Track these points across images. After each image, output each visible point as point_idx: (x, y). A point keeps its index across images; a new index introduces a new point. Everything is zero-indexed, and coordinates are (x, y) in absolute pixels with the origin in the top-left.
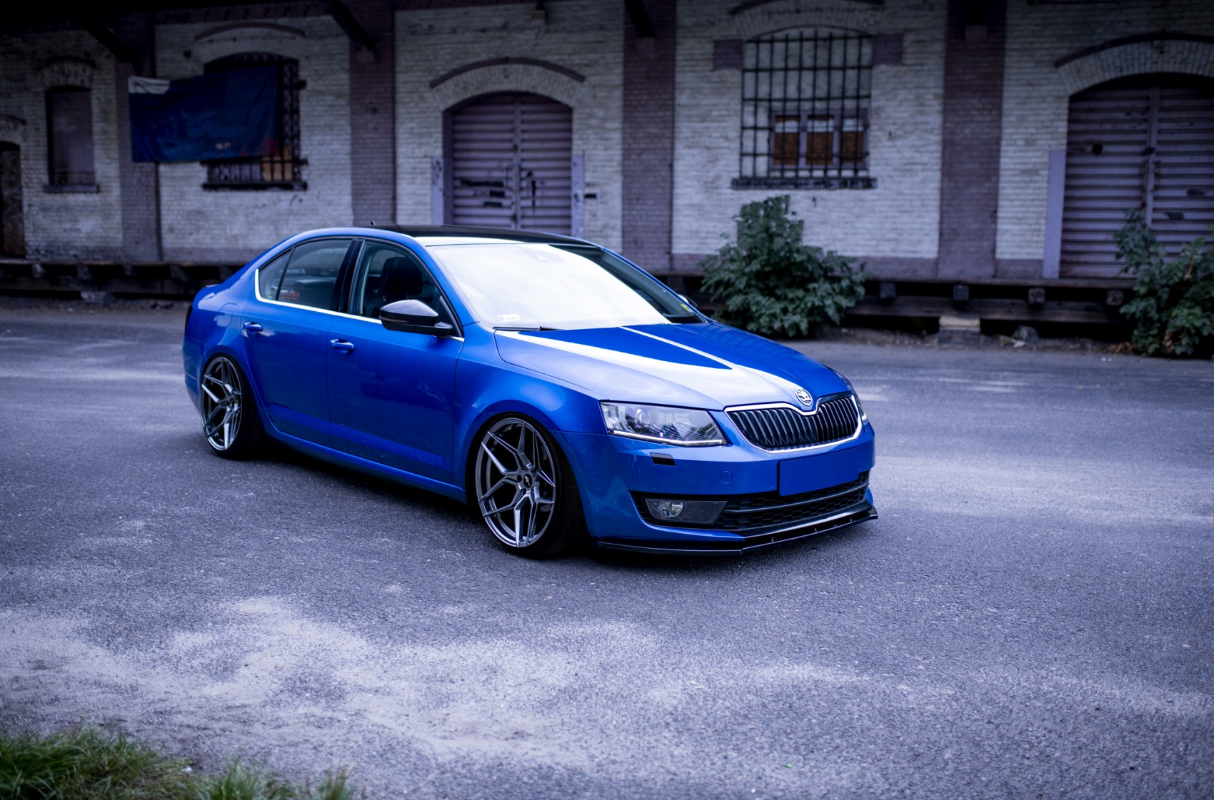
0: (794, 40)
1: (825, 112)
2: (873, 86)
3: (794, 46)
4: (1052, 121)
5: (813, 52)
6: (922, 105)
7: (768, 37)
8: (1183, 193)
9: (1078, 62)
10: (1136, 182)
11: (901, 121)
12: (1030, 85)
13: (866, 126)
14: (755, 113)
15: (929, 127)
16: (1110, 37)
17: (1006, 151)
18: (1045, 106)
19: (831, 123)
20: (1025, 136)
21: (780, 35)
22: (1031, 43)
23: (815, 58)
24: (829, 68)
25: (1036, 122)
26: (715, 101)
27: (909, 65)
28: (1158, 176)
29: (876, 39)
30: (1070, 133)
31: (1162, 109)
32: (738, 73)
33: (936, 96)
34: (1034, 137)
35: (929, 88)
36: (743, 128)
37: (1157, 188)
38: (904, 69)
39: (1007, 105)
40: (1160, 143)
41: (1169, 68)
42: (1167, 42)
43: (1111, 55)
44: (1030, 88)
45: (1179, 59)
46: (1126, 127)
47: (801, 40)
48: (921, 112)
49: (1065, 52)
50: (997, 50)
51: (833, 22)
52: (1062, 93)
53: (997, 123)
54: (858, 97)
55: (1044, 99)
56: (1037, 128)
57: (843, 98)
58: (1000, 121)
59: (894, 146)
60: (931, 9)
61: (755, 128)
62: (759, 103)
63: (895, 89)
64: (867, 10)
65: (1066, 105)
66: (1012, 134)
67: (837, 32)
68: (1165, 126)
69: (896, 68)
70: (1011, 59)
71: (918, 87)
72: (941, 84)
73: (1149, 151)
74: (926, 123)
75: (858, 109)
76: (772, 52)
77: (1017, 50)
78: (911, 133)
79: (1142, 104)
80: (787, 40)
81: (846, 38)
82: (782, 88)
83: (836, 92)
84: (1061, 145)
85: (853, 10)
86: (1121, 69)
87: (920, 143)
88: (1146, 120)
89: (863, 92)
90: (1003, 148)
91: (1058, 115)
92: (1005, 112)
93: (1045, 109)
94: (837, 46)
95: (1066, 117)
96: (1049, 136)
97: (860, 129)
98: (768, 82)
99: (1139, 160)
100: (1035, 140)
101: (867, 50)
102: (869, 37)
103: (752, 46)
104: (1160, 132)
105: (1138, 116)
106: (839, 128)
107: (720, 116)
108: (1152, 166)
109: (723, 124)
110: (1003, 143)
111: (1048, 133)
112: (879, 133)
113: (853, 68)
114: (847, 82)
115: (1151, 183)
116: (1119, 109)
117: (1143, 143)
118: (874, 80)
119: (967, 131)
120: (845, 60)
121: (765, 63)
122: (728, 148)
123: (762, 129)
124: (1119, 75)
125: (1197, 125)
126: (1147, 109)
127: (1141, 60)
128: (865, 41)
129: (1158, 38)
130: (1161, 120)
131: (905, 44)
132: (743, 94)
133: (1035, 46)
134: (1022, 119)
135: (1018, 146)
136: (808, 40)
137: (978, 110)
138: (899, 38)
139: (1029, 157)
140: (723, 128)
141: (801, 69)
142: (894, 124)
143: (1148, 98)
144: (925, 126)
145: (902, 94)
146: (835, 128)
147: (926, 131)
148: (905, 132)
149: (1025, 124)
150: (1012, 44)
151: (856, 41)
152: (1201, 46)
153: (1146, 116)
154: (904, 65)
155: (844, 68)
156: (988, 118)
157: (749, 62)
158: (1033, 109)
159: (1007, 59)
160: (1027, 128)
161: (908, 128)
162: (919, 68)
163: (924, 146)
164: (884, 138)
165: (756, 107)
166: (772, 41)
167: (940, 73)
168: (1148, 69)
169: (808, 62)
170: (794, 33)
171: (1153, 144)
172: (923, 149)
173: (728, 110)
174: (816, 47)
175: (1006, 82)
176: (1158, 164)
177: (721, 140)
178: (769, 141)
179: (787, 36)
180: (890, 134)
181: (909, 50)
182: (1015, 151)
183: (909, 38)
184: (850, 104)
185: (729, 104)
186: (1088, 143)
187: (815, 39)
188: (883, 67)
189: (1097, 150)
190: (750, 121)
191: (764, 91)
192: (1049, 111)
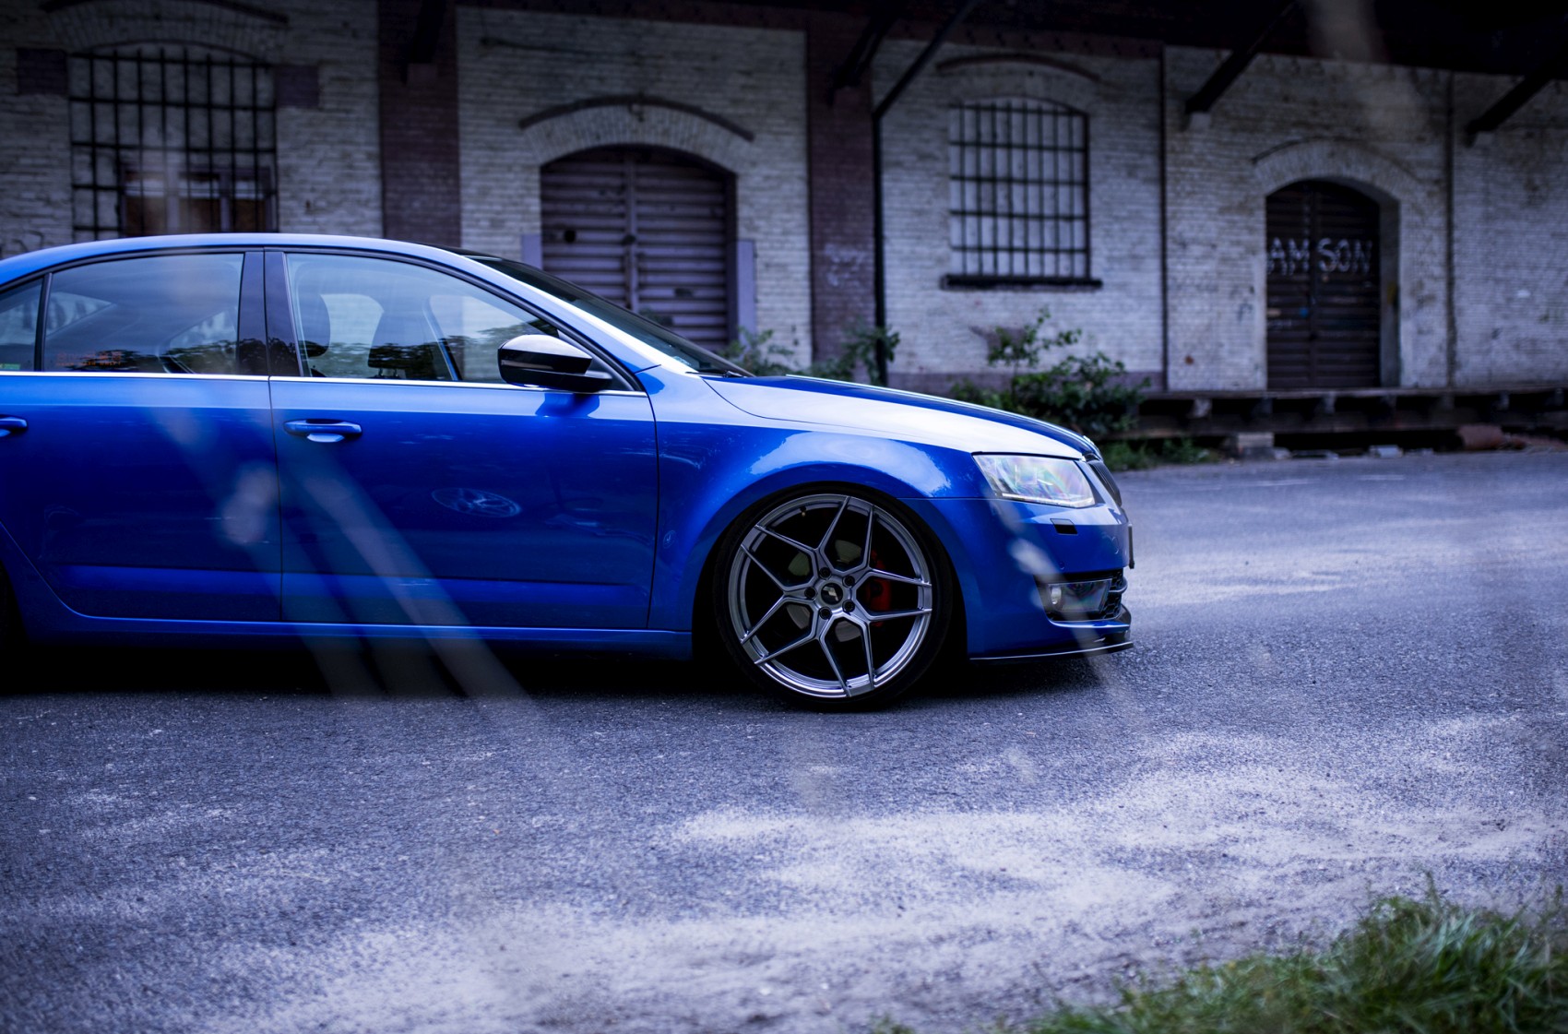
0: (150, 60)
1: (207, 170)
2: (279, 137)
3: (151, 69)
4: (522, 196)
5: (182, 80)
6: (350, 167)
7: (107, 51)
8: (669, 292)
9: (547, 123)
10: (617, 278)
11: (324, 187)
12: (491, 148)
13: (271, 193)
14: (93, 165)
15: (363, 197)
16: (582, 95)
17: (467, 235)
18: (511, 176)
19: (216, 185)
20: (489, 215)
21: (127, 50)
22: (489, 95)
23: (186, 89)
24: (209, 106)
25: (502, 196)
26: (24, 142)
27: (330, 111)
28: (641, 271)
29: (279, 71)
30: (544, 214)
31: (640, 189)
32: (62, 101)
33: (369, 156)
34: (501, 217)
35: (358, 144)
36: (76, 187)
37: (642, 286)
38: (323, 115)
39: (466, 173)
40: (640, 230)
41: (651, 139)
42: (646, 108)
43: (586, 117)
44: (492, 153)
45: (660, 129)
46: (601, 208)
47: (162, 60)
48: (350, 176)
49: (530, 110)
50: (447, 99)
51: (213, 40)
52: (531, 162)
53: (454, 195)
54: (255, 151)
55: (509, 168)
56: (504, 205)
57: (233, 150)
58: (458, 193)
59: (314, 223)
60: (355, 35)
61: (95, 187)
62: (99, 151)
63: (310, 142)
64: (263, 27)
65: (536, 177)
66: (473, 212)
67: (218, 55)
68: (644, 209)
69: (311, 114)
70: (466, 113)
71: (344, 142)
72: (375, 139)
73: (629, 240)
74: (358, 192)
75: (256, 167)
76: (116, 75)
77: (471, 102)
78: (338, 205)
79: (616, 182)
80: (139, 59)
81: (231, 65)
82: (135, 130)
83: (220, 142)
84: (534, 228)
85: (244, 26)
86: (598, 137)
87: (351, 220)
88: (622, 202)
89: (263, 144)
90: (465, 230)
91: (528, 189)
92: (463, 182)
93: (512, 181)
94: (220, 77)
95: (537, 192)
96: (519, 216)
97: (261, 196)
98: (111, 118)
99: (619, 251)
100: (503, 221)
101: (265, 84)
102: (267, 66)
103: (80, 61)
104: (640, 216)
105: (611, 195)
106: (229, 193)
107: (34, 166)
108: (634, 260)
109: (40, 179)
110: (464, 223)
111: (518, 212)
112: (292, 204)
113: (245, 109)
114: (238, 128)
115: (635, 279)
116: (592, 186)
117: (622, 230)
118: (279, 128)
119: (416, 204)
120: (232, 97)
121: (105, 89)
122: (52, 216)
123: (106, 189)
124: (596, 143)
125: (679, 210)
126: (623, 188)
127: (618, 127)
128: (260, 72)
129: (637, 101)
130: (639, 202)
131: (321, 81)
132: (71, 135)
133: (494, 98)
134: (484, 192)
135: (481, 228)
136: (174, 61)
137: (429, 177)
138: (312, 71)
139: (497, 243)
140: (41, 184)
141: (164, 103)
142: (313, 190)
143: (622, 175)
144: (357, 196)
145: (322, 150)
146: (221, 192)
147: (358, 202)
148: (329, 203)
149: (489, 199)
150: (466, 94)
151: (248, 71)
152: (683, 116)
153: (622, 197)
154: (321, 110)
155: (232, 108)
156: (444, 189)
157: (79, 86)
158: (497, 180)
159: (461, 113)
160: (491, 204)
161: (334, 198)
162: (343, 115)
163: (356, 223)
164: (301, 211)
165: (94, 157)
166: (115, 58)
167: (373, 125)
168: (627, 138)
169: (175, 94)
170: (149, 49)
171: (633, 232)
172: (356, 228)
173: (47, 157)
174: (186, 73)
175: (462, 144)
176: (640, 257)
177: (41, 203)
178: (118, 209)
179: (139, 52)
180: (308, 204)
181: (327, 90)
182: (479, 235)
183: (326, 73)
184: (244, 160)
185: (49, 148)
186: (559, 227)
187: (185, 62)
188: (293, 111)
189: (570, 237)
190: (85, 177)
191: (105, 131)
192: (517, 184)
